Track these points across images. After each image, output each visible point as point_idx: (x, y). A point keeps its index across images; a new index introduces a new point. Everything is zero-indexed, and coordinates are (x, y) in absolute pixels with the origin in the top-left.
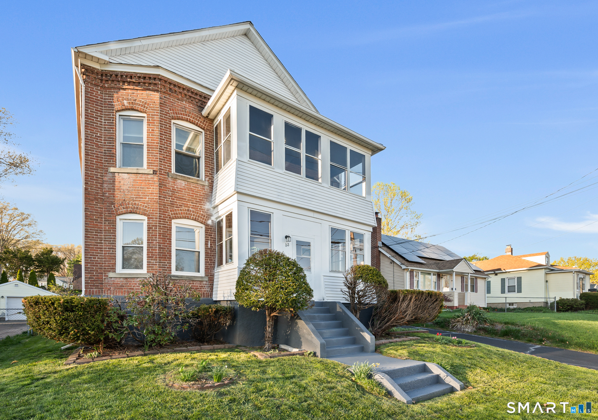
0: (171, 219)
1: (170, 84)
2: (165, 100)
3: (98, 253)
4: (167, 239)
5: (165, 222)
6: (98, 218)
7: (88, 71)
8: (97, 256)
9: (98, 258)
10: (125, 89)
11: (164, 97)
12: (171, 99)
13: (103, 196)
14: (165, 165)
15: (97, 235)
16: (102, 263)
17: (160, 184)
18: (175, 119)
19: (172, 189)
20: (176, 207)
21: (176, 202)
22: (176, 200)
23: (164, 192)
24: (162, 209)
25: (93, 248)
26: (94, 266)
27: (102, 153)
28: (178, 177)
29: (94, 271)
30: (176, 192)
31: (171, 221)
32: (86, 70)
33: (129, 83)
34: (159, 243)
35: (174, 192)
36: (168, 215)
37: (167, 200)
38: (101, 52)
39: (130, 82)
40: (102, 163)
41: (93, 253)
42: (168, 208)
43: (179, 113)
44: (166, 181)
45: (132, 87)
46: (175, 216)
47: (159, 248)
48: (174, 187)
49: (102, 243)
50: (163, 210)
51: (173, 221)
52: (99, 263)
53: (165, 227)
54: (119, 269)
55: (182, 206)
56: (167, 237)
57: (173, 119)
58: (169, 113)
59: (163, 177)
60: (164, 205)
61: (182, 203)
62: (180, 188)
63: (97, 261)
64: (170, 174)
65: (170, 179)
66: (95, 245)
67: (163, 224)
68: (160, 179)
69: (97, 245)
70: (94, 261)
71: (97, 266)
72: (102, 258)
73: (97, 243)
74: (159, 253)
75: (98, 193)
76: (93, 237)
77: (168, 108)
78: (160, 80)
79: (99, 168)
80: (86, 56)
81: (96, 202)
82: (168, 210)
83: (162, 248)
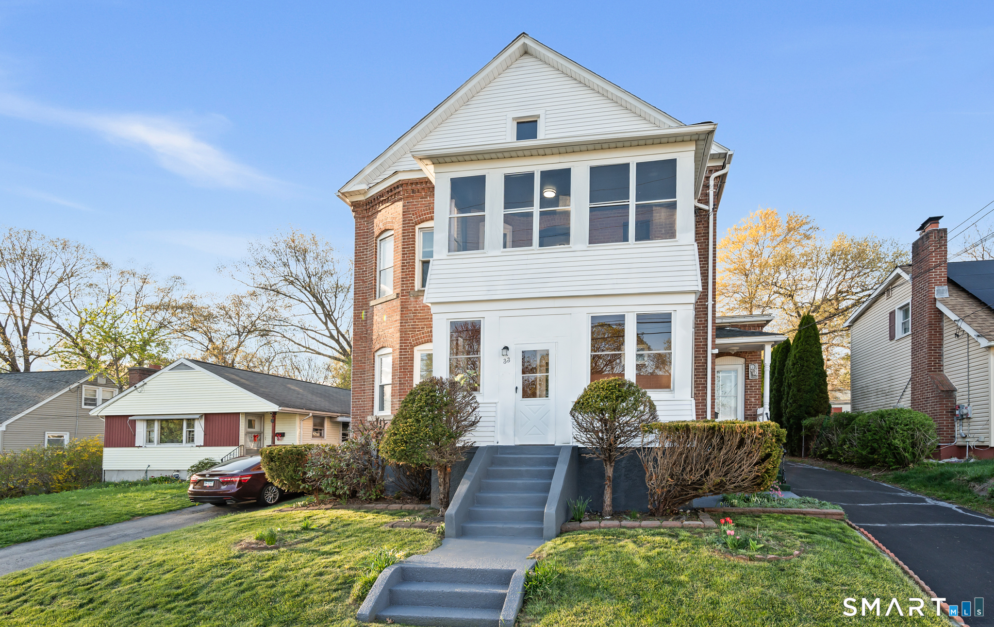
0: (413, 347)
1: (412, 184)
2: (408, 206)
3: (362, 396)
4: (408, 372)
5: (405, 352)
6: (363, 358)
7: (355, 205)
8: (361, 399)
9: (362, 401)
10: (380, 211)
11: (408, 203)
12: (413, 202)
13: (366, 334)
14: (407, 284)
15: (361, 377)
16: (365, 407)
17: (402, 308)
18: (419, 224)
19: (414, 310)
20: (418, 331)
21: (418, 325)
22: (418, 322)
23: (406, 317)
24: (404, 337)
25: (358, 391)
26: (358, 410)
27: (366, 287)
28: (420, 294)
29: (357, 415)
30: (419, 313)
31: (413, 349)
32: (354, 206)
33: (383, 202)
34: (399, 378)
35: (416, 313)
36: (410, 343)
37: (408, 326)
38: (358, 184)
39: (383, 200)
40: (367, 298)
41: (358, 396)
42: (409, 334)
43: (422, 214)
44: (408, 302)
45: (384, 206)
46: (417, 343)
47: (400, 384)
48: (416, 307)
49: (365, 385)
50: (403, 339)
51: (416, 349)
52: (362, 407)
53: (406, 358)
54: (377, 412)
55: (424, 328)
56: (408, 369)
57: (416, 224)
58: (412, 220)
59: (405, 299)
60: (405, 331)
61: (424, 325)
62: (423, 307)
63: (361, 404)
64: (412, 292)
65: (412, 299)
66: (359, 388)
67: (404, 355)
68: (402, 302)
69: (361, 388)
70: (358, 404)
71: (361, 410)
72: (364, 401)
73: (361, 385)
74: (400, 389)
75: (362, 332)
76: (358, 380)
77: (411, 214)
78: (402, 185)
79: (364, 304)
80: (351, 194)
81: (361, 342)
82: (409, 337)
83: (403, 384)
